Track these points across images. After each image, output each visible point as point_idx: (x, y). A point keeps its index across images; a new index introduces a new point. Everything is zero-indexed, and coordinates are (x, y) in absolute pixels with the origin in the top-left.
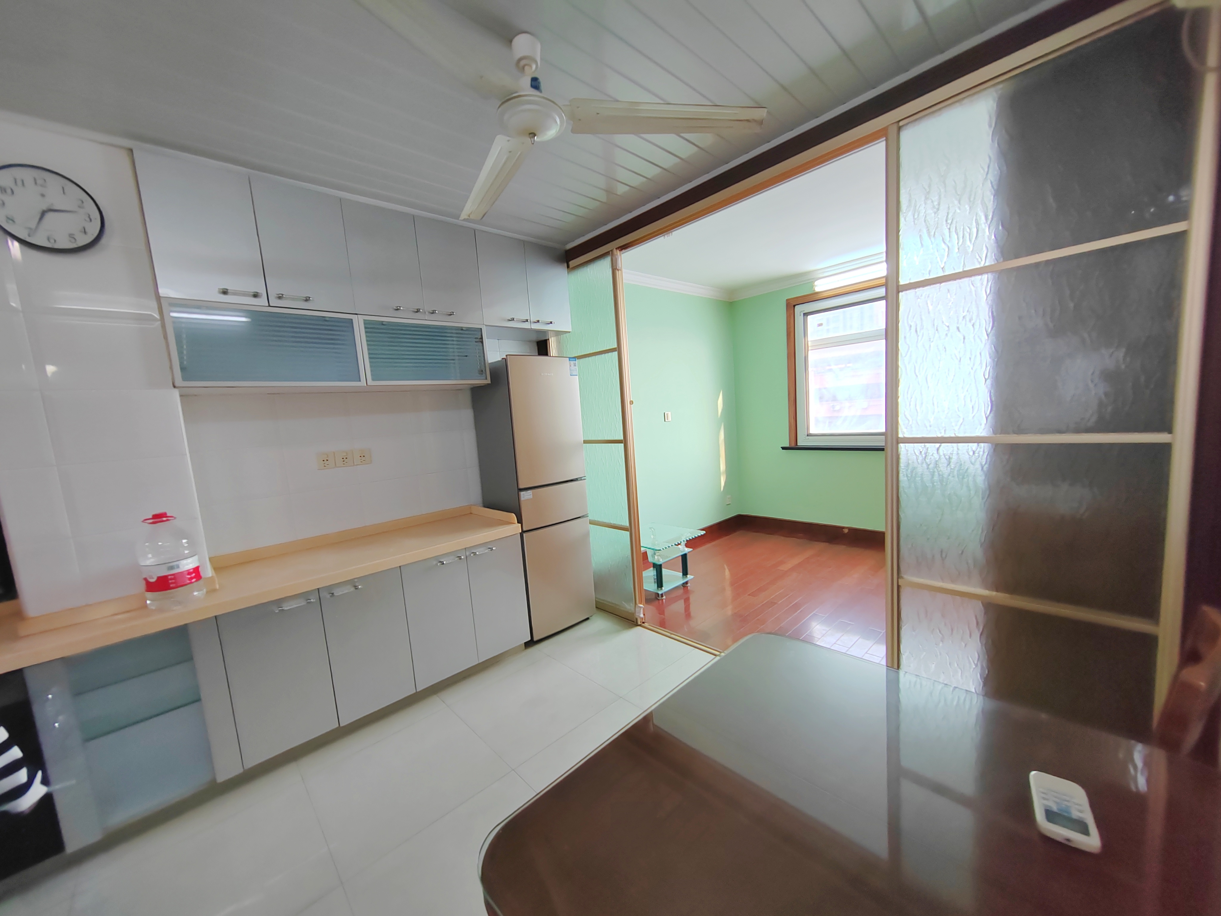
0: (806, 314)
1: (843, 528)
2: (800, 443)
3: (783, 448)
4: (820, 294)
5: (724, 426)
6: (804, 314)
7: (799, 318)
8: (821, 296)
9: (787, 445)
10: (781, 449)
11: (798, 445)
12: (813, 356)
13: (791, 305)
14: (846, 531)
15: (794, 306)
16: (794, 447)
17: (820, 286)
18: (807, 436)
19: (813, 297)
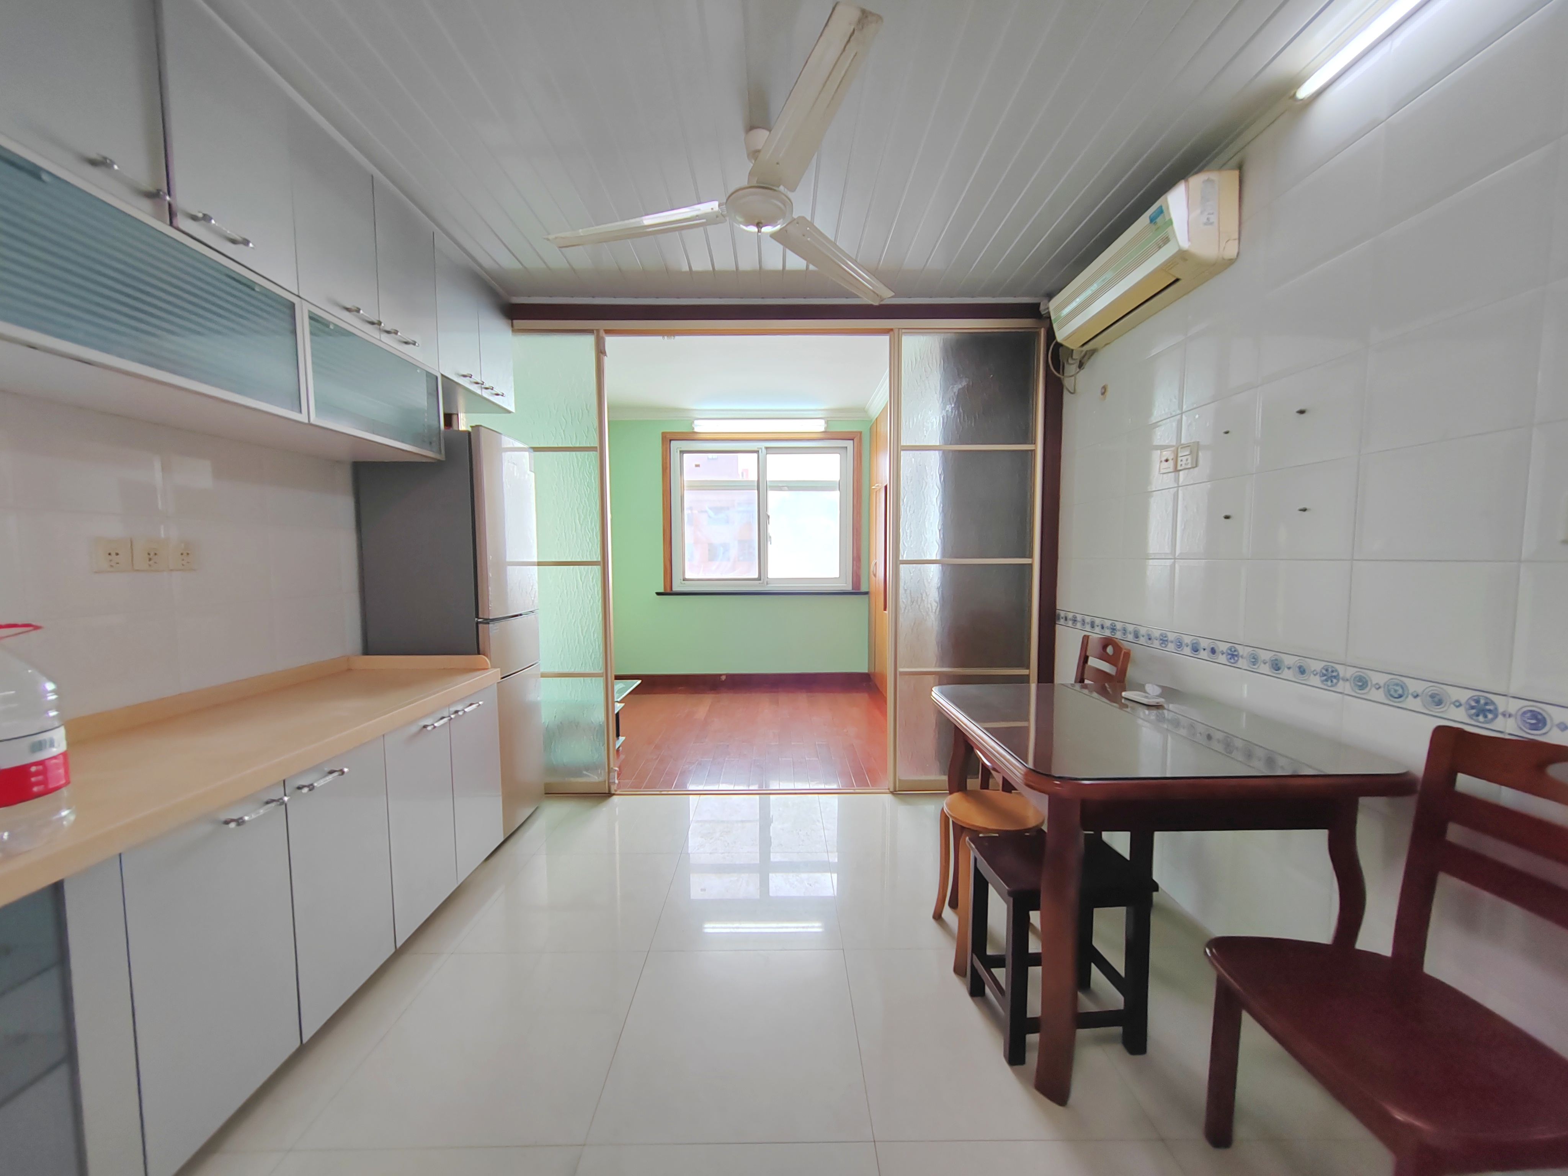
0: (682, 452)
1: (721, 675)
2: (676, 588)
3: (658, 594)
4: (698, 434)
6: (680, 452)
8: (699, 437)
9: (662, 590)
11: (673, 590)
12: (688, 496)
13: (668, 439)
14: (723, 678)
15: (670, 440)
16: (668, 592)
17: (701, 427)
18: (684, 580)
19: (690, 436)
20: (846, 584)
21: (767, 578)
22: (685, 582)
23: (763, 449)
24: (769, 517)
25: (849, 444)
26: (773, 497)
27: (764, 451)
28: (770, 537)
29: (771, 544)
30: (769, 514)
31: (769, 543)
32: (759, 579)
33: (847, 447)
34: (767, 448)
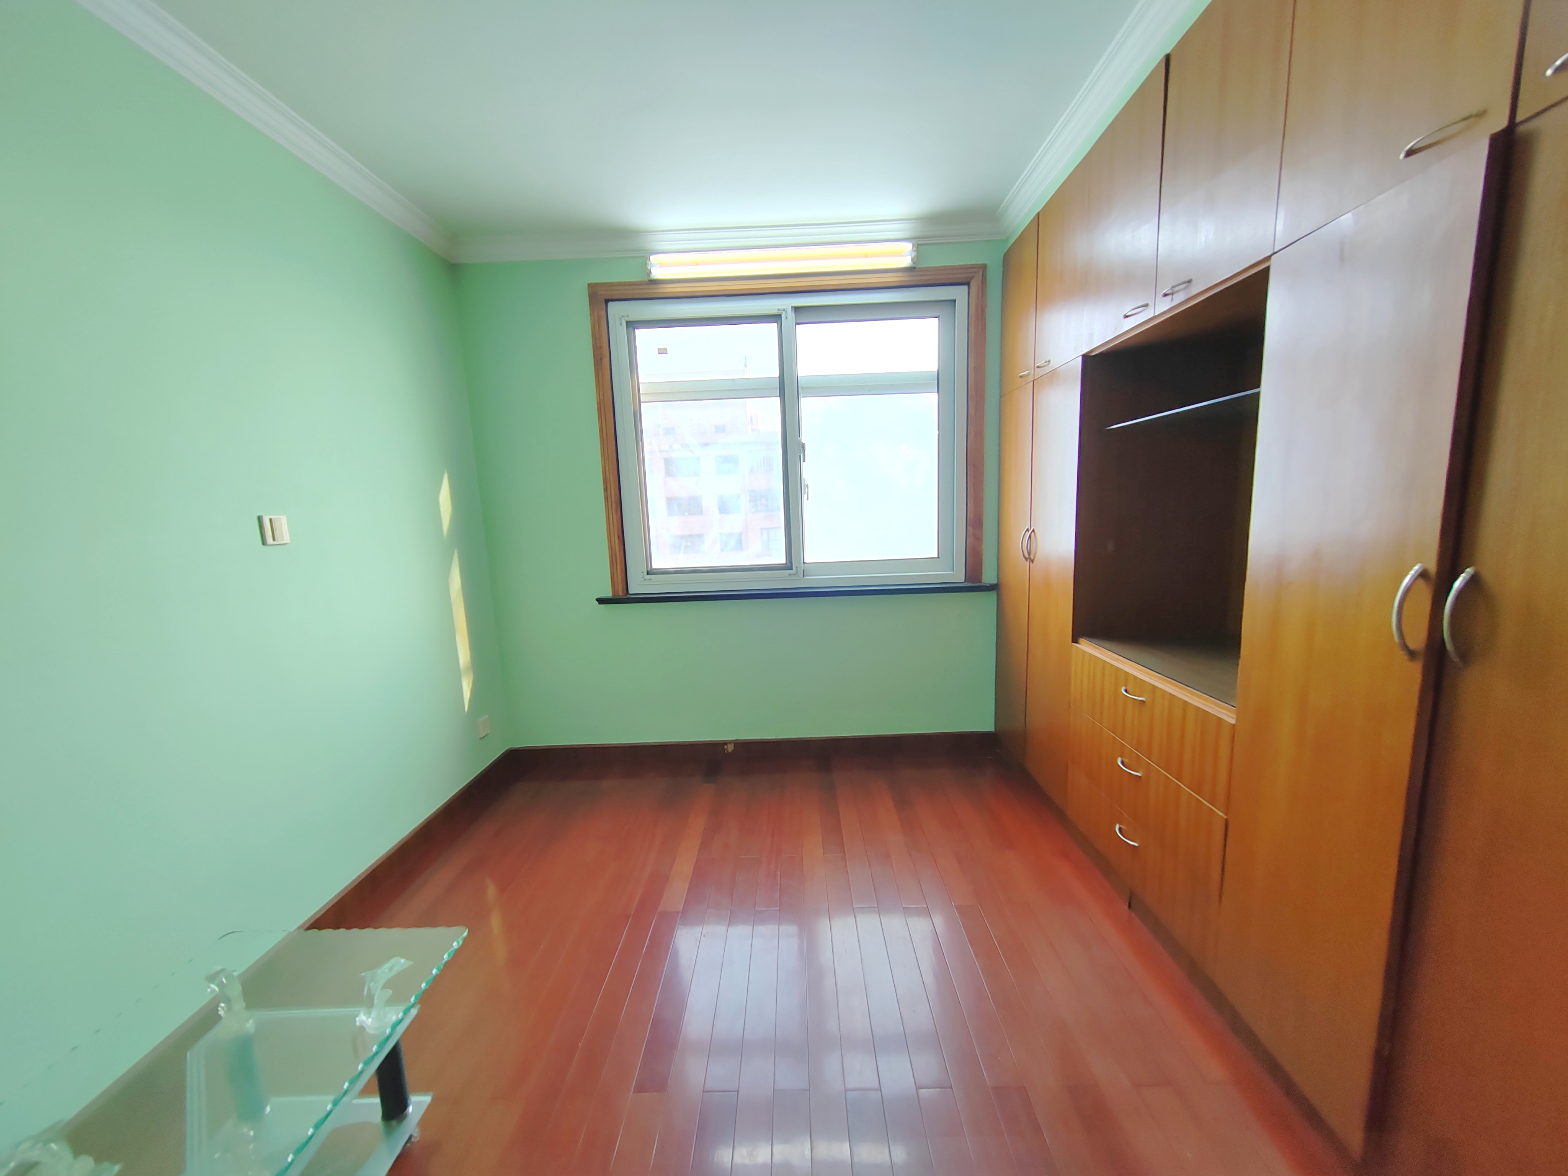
5: (459, 558)
7: (618, 332)
10: (597, 603)
20: (953, 571)
21: (804, 563)
22: (649, 576)
23: (790, 310)
24: (803, 446)
25: (959, 293)
26: (809, 407)
27: (791, 314)
28: (807, 486)
29: (808, 499)
30: (804, 440)
31: (805, 497)
32: (788, 566)
33: (955, 301)
34: (796, 309)
